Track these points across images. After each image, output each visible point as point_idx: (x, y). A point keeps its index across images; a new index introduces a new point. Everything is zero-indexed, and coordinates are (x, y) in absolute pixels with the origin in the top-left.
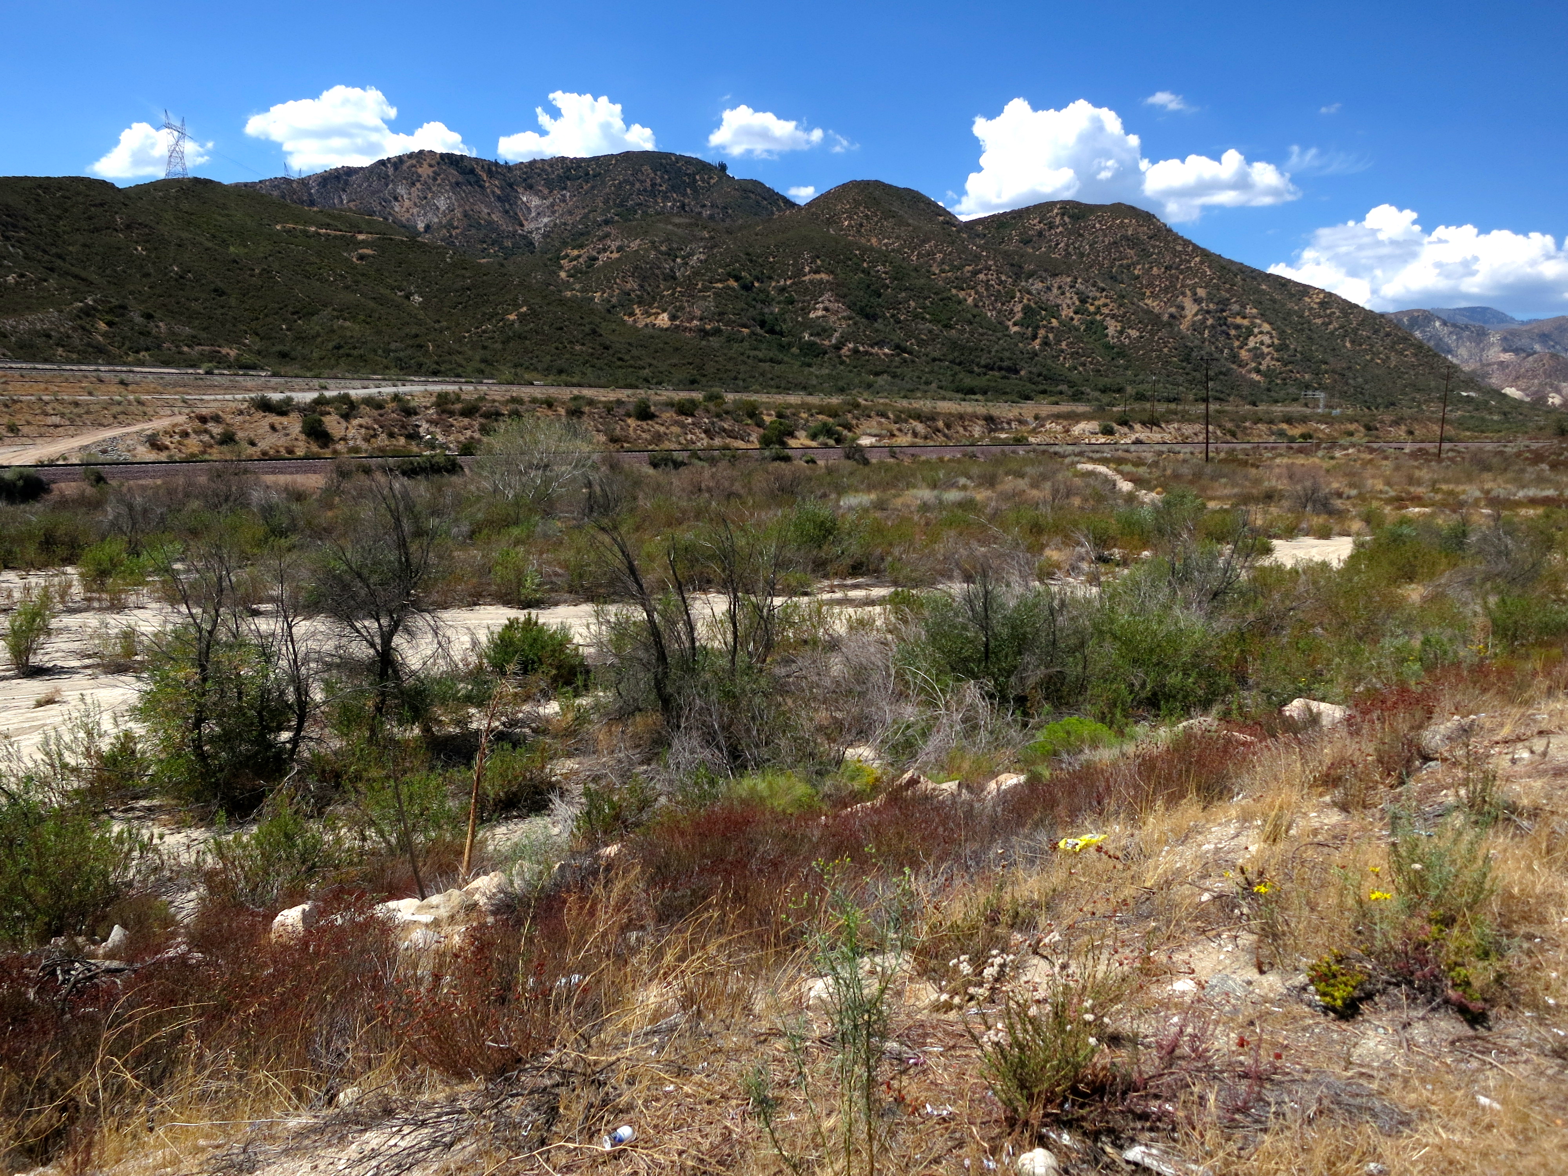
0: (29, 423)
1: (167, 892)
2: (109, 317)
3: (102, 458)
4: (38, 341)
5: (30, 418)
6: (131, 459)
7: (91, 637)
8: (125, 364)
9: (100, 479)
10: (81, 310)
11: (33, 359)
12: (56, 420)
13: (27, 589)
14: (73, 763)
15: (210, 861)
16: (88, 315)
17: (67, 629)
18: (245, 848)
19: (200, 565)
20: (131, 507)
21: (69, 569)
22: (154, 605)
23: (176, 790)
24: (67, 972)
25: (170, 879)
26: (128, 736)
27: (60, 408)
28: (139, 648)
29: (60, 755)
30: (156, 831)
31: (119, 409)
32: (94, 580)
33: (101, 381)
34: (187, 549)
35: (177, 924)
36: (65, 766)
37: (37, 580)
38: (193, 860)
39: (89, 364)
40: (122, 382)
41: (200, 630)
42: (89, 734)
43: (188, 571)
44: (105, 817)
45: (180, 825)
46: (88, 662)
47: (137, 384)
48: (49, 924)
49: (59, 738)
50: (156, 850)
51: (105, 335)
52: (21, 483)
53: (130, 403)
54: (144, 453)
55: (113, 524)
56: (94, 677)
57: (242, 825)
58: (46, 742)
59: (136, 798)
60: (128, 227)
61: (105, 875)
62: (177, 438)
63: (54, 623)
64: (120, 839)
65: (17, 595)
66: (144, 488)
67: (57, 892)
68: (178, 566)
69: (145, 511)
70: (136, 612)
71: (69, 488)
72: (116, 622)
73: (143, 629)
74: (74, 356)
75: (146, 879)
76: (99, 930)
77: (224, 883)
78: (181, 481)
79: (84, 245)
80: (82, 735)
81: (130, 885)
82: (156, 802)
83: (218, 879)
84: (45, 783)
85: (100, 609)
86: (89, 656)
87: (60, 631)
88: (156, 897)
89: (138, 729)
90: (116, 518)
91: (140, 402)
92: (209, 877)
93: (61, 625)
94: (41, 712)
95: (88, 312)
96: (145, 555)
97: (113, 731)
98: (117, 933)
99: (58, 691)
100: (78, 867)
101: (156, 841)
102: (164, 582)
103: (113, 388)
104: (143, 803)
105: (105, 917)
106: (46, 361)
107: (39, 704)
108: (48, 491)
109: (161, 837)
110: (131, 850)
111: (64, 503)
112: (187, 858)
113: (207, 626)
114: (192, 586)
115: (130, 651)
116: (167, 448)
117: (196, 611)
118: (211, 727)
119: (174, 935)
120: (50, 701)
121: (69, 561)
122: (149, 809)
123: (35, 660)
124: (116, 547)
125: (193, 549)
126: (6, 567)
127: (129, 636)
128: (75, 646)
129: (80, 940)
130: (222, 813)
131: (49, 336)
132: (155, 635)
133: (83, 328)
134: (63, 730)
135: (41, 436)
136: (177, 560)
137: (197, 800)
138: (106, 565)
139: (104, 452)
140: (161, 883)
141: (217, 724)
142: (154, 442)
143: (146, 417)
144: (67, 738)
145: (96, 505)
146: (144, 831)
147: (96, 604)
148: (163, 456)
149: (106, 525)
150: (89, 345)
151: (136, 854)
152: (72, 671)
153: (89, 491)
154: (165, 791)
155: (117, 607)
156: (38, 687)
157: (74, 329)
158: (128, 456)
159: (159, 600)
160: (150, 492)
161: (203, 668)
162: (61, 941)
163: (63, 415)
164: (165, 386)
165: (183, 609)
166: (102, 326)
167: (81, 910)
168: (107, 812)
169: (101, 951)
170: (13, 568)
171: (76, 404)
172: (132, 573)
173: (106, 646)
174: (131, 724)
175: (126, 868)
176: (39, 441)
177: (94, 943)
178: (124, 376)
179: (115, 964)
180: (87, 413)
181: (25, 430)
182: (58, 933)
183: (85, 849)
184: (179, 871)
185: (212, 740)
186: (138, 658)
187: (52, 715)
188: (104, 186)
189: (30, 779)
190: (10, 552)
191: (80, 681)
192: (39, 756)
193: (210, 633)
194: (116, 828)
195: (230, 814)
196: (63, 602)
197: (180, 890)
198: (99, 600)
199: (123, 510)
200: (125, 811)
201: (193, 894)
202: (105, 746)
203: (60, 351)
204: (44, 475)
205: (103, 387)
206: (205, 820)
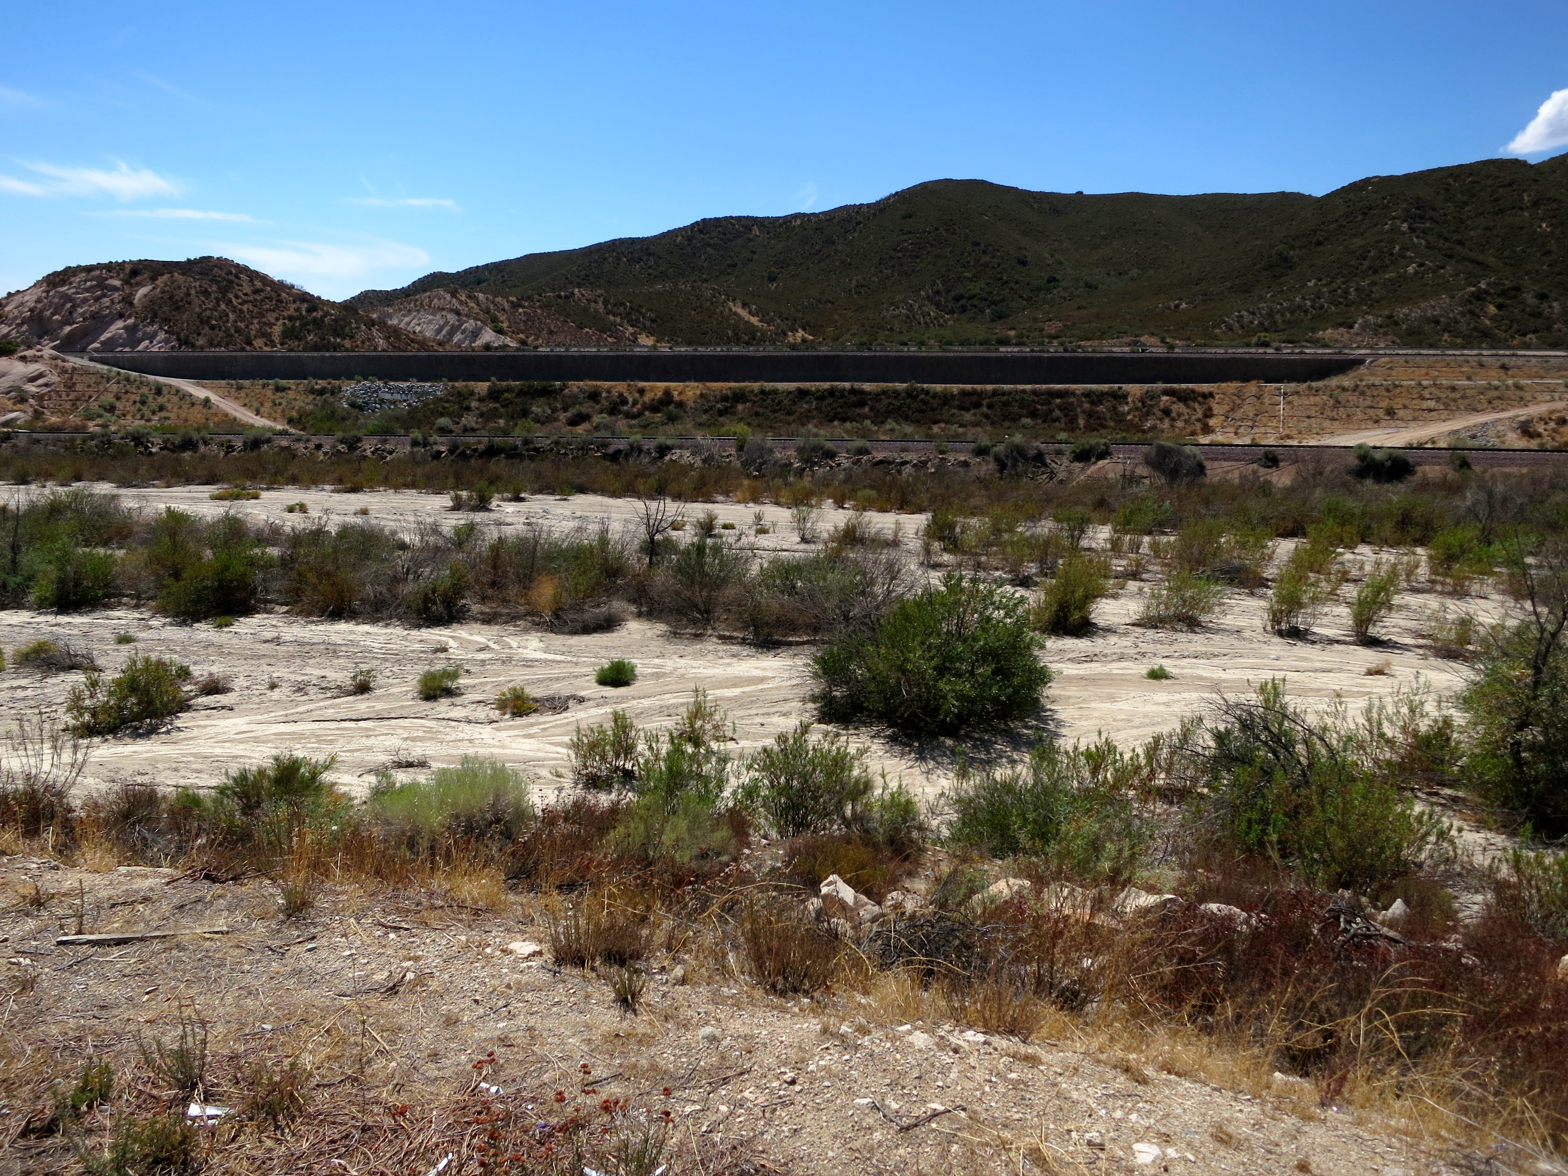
0: (1405, 407)
1: (1453, 886)
2: (1500, 300)
3: (1470, 443)
4: (1427, 328)
5: (1407, 402)
6: (1498, 445)
7: (1429, 618)
8: (1509, 347)
9: (1464, 464)
10: (1473, 294)
11: (1419, 345)
12: (1432, 404)
13: (1378, 564)
14: (1390, 734)
15: (1505, 871)
16: (1478, 298)
17: (1406, 607)
18: (1546, 869)
19: (1555, 562)
20: (1490, 495)
21: (1419, 550)
22: (1496, 597)
23: (1483, 788)
24: (1349, 922)
25: (1460, 875)
26: (1447, 722)
27: (1437, 392)
28: (1474, 637)
29: (1380, 724)
30: (1456, 823)
31: (1495, 393)
32: (1441, 564)
33: (1481, 365)
34: (1541, 544)
35: (1457, 921)
36: (1382, 735)
37: (1388, 556)
38: (1487, 863)
39: (1472, 348)
40: (1504, 367)
41: (1542, 630)
42: (1412, 711)
43: (1539, 567)
44: (1408, 794)
45: (1481, 825)
46: (1421, 642)
47: (1519, 367)
48: (1340, 875)
49: (1382, 708)
50: (1452, 842)
51: (1493, 318)
52: (1389, 463)
53: (1507, 388)
54: (1514, 440)
55: (1469, 510)
56: (1425, 657)
57: (1547, 846)
58: (1369, 710)
59: (1443, 784)
60: (1536, 204)
61: (1399, 848)
62: (1552, 425)
63: (1396, 600)
64: (1419, 819)
65: (1368, 568)
66: (1507, 476)
67: (1354, 848)
68: (1530, 560)
69: (1505, 500)
70: (1478, 601)
71: (1431, 471)
72: (1455, 609)
73: (1481, 619)
74: (1459, 341)
75: (1436, 865)
76: (1383, 898)
77: (1515, 899)
78: (1549, 470)
79: (1487, 229)
80: (1405, 710)
81: (1420, 865)
82: (1460, 794)
83: (1510, 892)
84: (1361, 746)
85: (1442, 593)
86: (1423, 637)
87: (1400, 608)
88: (1442, 887)
89: (1459, 718)
90: (1474, 504)
91: (1518, 387)
92: (1500, 887)
93: (1403, 602)
94: (1370, 680)
95: (1480, 297)
96: (1496, 546)
97: (1434, 713)
98: (1398, 907)
99: (1388, 664)
100: (1376, 833)
101: (1454, 833)
102: (1511, 575)
103: (1494, 373)
104: (1448, 791)
105: (1390, 888)
106: (1431, 346)
107: (1370, 673)
108: (1412, 472)
109: (1460, 830)
110: (1428, 834)
111: (1425, 486)
112: (1481, 860)
113: (1550, 628)
114: (1542, 582)
115: (1464, 639)
116: (1539, 435)
117: (1543, 610)
118: (1533, 734)
119: (1454, 930)
120: (1379, 672)
121: (1421, 542)
122: (1455, 800)
123: (1374, 631)
124: (1470, 533)
125: (1549, 544)
126: (1363, 541)
127: (1466, 624)
128: (1412, 624)
129: (1364, 900)
130: (1529, 825)
131: (1437, 322)
132: (1493, 628)
133: (1472, 313)
134: (1388, 700)
135: (1415, 419)
136: (1531, 554)
137: (1503, 805)
138: (1456, 550)
139: (1474, 437)
140: (1449, 875)
141: (1541, 733)
142: (1526, 429)
143: (1523, 402)
144: (1390, 709)
145: (1455, 489)
146: (1444, 819)
147: (1439, 588)
148: (1534, 444)
149: (1462, 511)
150: (1475, 329)
151: (1432, 839)
152: (1405, 648)
153: (1452, 475)
154: (1471, 786)
155: (1459, 593)
156: (1370, 657)
157: (1463, 314)
158: (1494, 442)
159: (1503, 592)
160: (1513, 481)
161: (1538, 671)
162: (1347, 894)
163: (1438, 400)
164: (1547, 370)
165: (1528, 605)
166: (1492, 309)
167: (1370, 873)
168: (1412, 790)
169: (1380, 918)
170: (1369, 543)
171: (1453, 389)
172: (1480, 560)
173: (1441, 629)
174: (1452, 711)
175: (1420, 849)
176: (1412, 424)
177: (1375, 907)
178: (1506, 360)
179: (1392, 934)
180: (1463, 397)
181: (1401, 413)
182: (1346, 886)
183: (1385, 817)
184: (1470, 870)
185: (1532, 747)
186: (1470, 647)
187: (1380, 686)
188: (1517, 165)
189: (1350, 739)
190: (1369, 527)
191: (1410, 658)
192: (1361, 720)
193: (1554, 635)
194: (1418, 808)
195: (1536, 830)
196: (1408, 580)
197: (1467, 889)
198: (1443, 584)
199: (1483, 497)
200: (1430, 794)
201: (1479, 898)
202: (1424, 726)
203: (1446, 336)
204: (1411, 457)
205: (1482, 371)
206: (1508, 828)
